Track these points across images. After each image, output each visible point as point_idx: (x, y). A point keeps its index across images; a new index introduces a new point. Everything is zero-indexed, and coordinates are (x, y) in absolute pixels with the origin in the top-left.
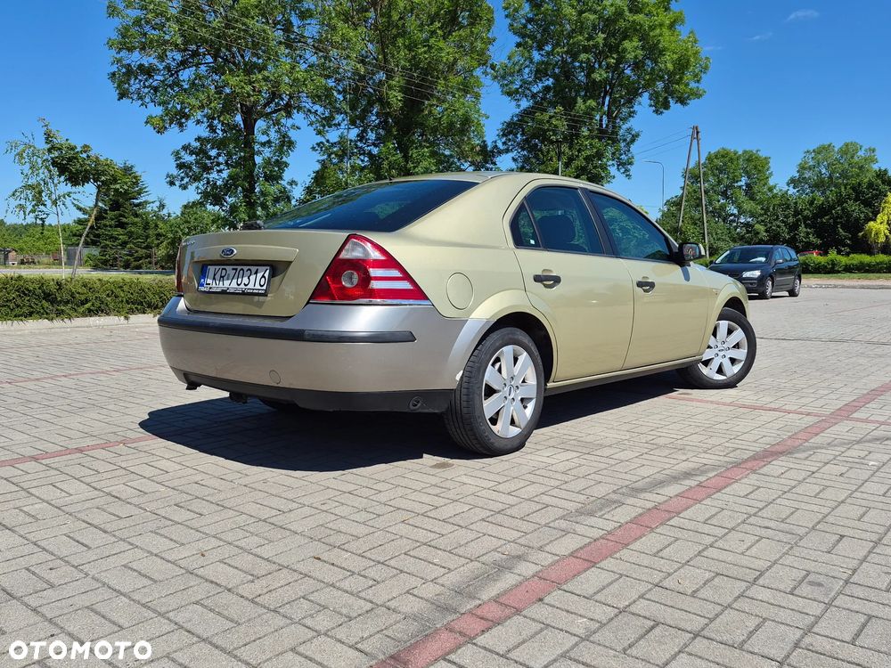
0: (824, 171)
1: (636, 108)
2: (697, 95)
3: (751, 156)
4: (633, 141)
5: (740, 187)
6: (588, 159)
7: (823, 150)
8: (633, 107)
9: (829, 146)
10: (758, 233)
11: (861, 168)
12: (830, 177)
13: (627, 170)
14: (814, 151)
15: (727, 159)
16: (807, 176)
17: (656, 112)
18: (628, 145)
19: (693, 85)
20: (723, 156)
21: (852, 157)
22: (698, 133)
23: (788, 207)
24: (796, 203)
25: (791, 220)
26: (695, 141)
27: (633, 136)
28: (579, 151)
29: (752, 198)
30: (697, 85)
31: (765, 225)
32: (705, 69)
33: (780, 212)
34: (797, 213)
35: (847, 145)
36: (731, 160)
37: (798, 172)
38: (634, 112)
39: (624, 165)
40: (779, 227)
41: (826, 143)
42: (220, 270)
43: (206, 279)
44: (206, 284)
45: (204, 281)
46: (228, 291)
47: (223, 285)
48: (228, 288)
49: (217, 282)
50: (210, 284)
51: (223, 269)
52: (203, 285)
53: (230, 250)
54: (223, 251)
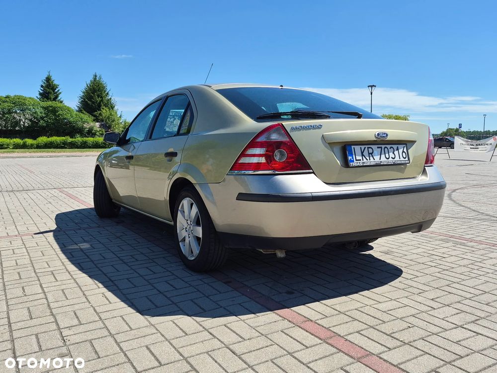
42: (366, 149)
43: (354, 156)
44: (356, 160)
45: (353, 158)
46: (382, 164)
47: (374, 159)
48: (381, 162)
49: (368, 158)
50: (360, 160)
51: (368, 148)
52: (353, 161)
53: (385, 134)
54: (378, 134)
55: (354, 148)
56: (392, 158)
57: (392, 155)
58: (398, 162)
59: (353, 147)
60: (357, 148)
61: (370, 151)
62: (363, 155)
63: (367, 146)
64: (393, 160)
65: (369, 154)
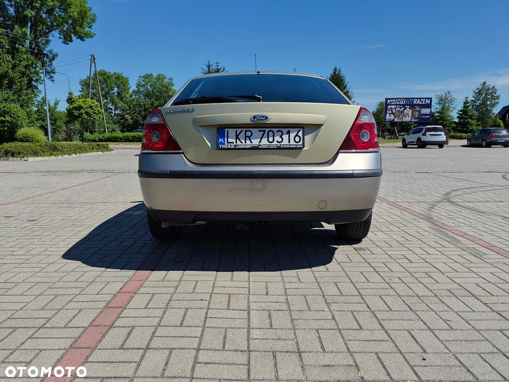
0: (149, 88)
1: (50, 38)
2: (90, 36)
3: (118, 76)
4: (53, 58)
5: (114, 93)
6: (26, 67)
7: (148, 76)
8: (48, 37)
9: (151, 74)
10: (127, 120)
11: (167, 88)
12: (153, 91)
13: (51, 77)
14: (143, 77)
15: (105, 77)
16: (141, 90)
17: (64, 42)
18: (51, 61)
19: (87, 29)
20: (103, 74)
21: (162, 82)
22: (94, 59)
23: (140, 106)
24: (144, 105)
25: (143, 113)
26: (93, 64)
27: (53, 55)
28: (20, 61)
29: (121, 99)
30: (89, 29)
31: (130, 116)
32: (93, 20)
33: (137, 109)
34: (145, 110)
35: (159, 75)
36: (108, 77)
37: (137, 87)
38: (49, 41)
39: (50, 73)
40: (137, 117)
41: (149, 73)
42: (244, 132)
43: (226, 139)
44: (228, 142)
45: (224, 141)
46: (260, 147)
47: (251, 142)
48: (260, 145)
49: (243, 141)
50: (233, 143)
51: (246, 131)
52: (224, 144)
53: (264, 116)
54: (254, 117)
55: (228, 131)
56: (277, 141)
57: (277, 138)
58: (284, 146)
59: (226, 130)
60: (232, 132)
61: (248, 134)
62: (237, 138)
63: (244, 130)
64: (277, 143)
65: (246, 137)
